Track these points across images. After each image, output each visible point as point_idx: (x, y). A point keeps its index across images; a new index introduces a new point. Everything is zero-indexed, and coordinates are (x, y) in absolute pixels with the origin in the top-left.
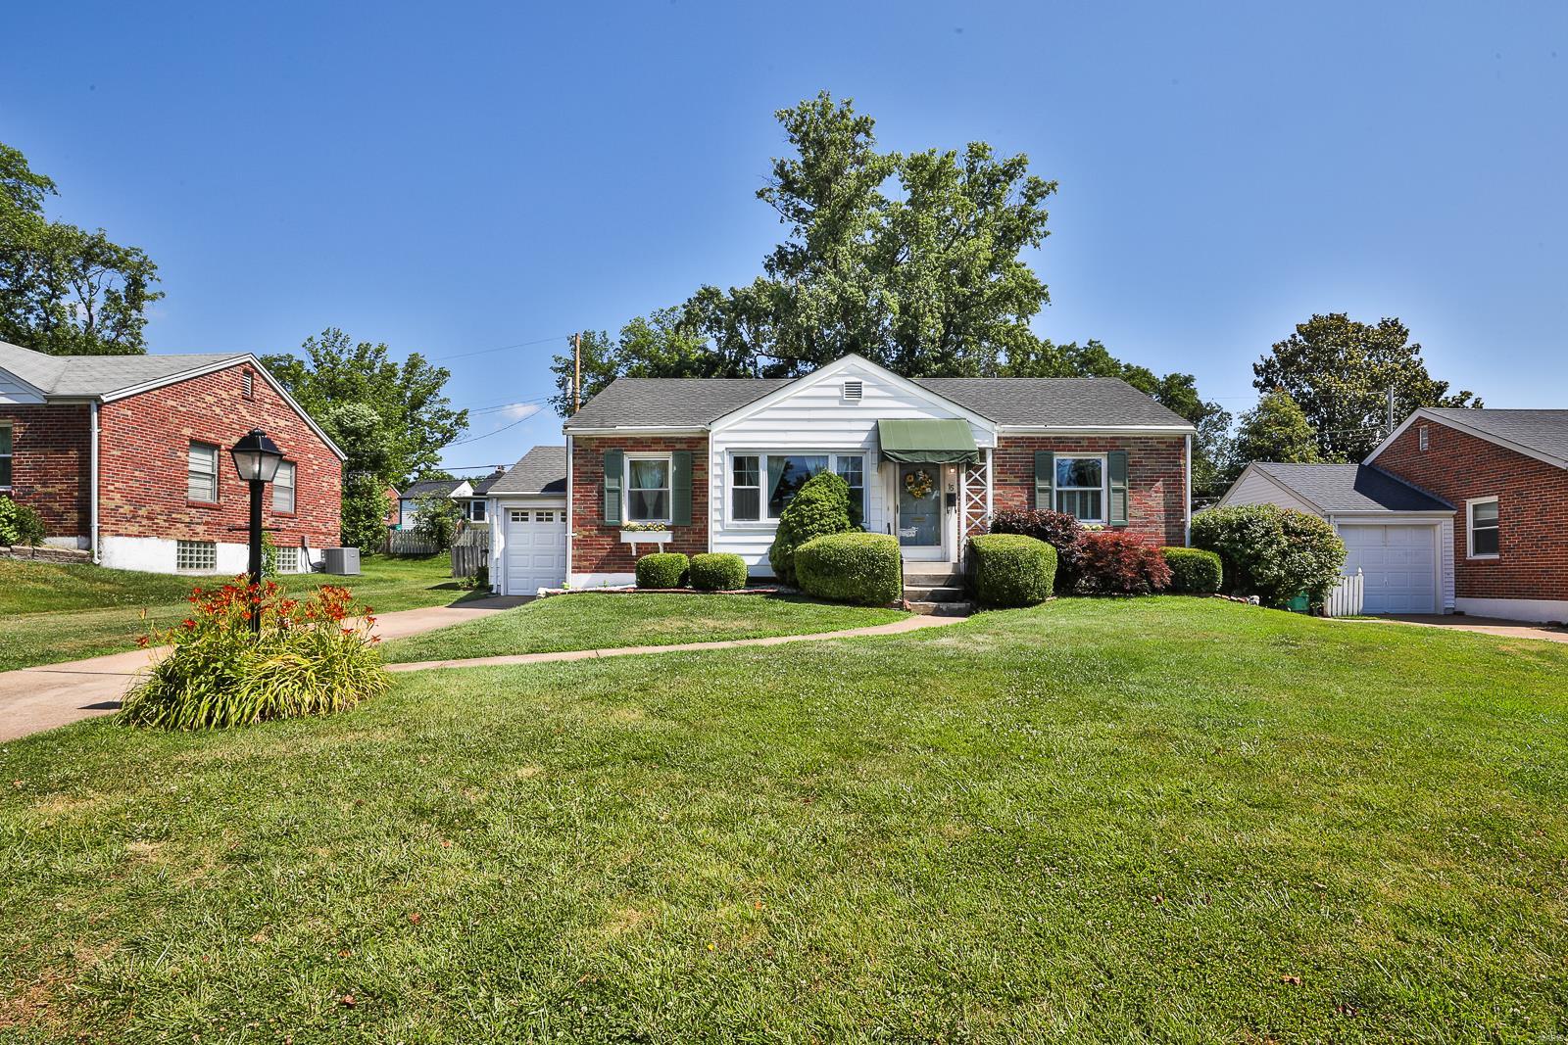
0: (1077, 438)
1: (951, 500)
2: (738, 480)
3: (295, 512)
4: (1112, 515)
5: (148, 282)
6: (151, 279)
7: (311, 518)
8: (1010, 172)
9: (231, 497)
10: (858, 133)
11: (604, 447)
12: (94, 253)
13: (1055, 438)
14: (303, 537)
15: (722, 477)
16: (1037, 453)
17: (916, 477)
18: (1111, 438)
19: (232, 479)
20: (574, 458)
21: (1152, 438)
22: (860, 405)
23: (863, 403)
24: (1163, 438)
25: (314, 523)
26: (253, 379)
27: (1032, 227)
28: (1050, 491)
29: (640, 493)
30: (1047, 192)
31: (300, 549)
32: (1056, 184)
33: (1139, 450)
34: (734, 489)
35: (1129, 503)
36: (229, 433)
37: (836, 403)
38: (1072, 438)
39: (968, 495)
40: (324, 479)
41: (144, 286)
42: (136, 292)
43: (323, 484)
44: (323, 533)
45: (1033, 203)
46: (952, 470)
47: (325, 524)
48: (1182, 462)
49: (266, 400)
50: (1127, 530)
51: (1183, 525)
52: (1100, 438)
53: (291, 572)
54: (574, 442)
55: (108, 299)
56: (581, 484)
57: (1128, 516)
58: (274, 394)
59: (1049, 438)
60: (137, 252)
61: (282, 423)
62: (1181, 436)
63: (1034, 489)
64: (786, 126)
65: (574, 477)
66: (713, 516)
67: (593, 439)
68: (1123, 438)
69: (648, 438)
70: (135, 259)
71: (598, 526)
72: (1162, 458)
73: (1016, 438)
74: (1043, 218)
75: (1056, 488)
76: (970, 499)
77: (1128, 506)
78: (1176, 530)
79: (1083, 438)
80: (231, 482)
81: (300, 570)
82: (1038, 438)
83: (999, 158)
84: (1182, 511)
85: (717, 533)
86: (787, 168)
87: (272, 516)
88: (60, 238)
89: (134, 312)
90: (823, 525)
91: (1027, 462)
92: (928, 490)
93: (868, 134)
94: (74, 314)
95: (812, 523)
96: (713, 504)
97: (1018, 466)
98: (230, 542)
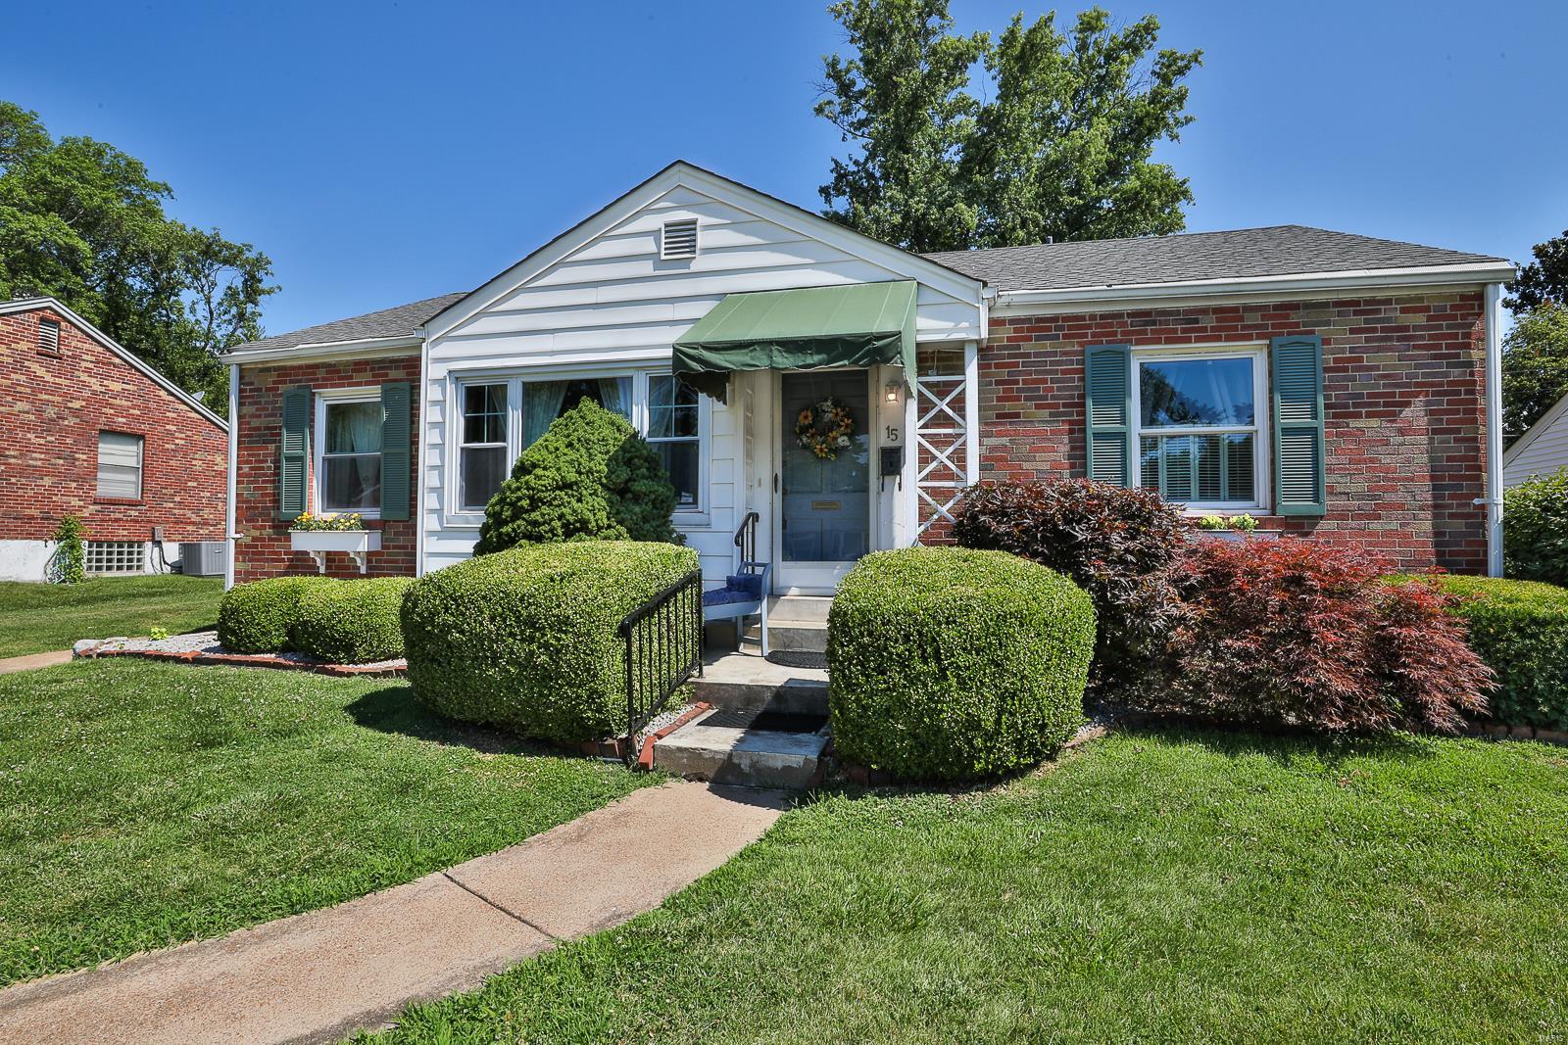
0: (1188, 312)
1: (892, 461)
2: (473, 431)
3: (142, 498)
4: (1280, 489)
5: (264, 277)
6: (267, 274)
7: (172, 505)
8: (1134, 44)
9: (13, 480)
10: (929, 15)
11: (285, 382)
12: (211, 252)
13: (1133, 314)
14: (154, 529)
15: (440, 426)
16: (1089, 349)
17: (818, 414)
18: (1277, 307)
19: (14, 457)
20: (240, 404)
21: (1388, 301)
22: (695, 267)
23: (700, 263)
24: (1420, 299)
25: (176, 511)
26: (60, 330)
27: (1167, 114)
28: (1122, 437)
29: (354, 460)
30: (1187, 67)
31: (149, 544)
32: (1200, 53)
33: (1352, 331)
34: (462, 449)
35: (1326, 460)
36: (9, 399)
37: (646, 268)
38: (1177, 312)
39: (922, 450)
40: (197, 456)
41: (260, 281)
42: (252, 289)
43: (194, 462)
44: (194, 523)
45: (1170, 84)
46: (892, 396)
47: (197, 511)
48: (1476, 355)
49: (84, 357)
50: (1324, 525)
51: (1483, 513)
52: (1248, 308)
53: (134, 573)
54: (241, 378)
55: (226, 295)
56: (251, 449)
57: (1324, 491)
58: (101, 349)
59: (1119, 315)
60: (249, 247)
61: (116, 387)
62: (1471, 291)
63: (1084, 431)
64: (844, 23)
65: (239, 436)
66: (426, 501)
67: (268, 370)
68: (1308, 305)
69: (347, 364)
70: (251, 255)
71: (273, 520)
72: (1415, 347)
73: (1039, 320)
74: (1180, 99)
75: (1136, 429)
76: (925, 457)
77: (1323, 468)
78: (1460, 525)
79: (1204, 311)
80: (12, 461)
81: (148, 569)
82: (1093, 317)
83: (1116, 29)
84: (1478, 478)
85: (431, 533)
86: (842, 66)
87: (95, 503)
88: (177, 239)
89: (249, 305)
90: (535, 523)
91: (1064, 372)
92: (843, 441)
93: (943, 16)
94: (193, 311)
95: (514, 518)
96: (427, 478)
97: (1045, 381)
98: (11, 538)
